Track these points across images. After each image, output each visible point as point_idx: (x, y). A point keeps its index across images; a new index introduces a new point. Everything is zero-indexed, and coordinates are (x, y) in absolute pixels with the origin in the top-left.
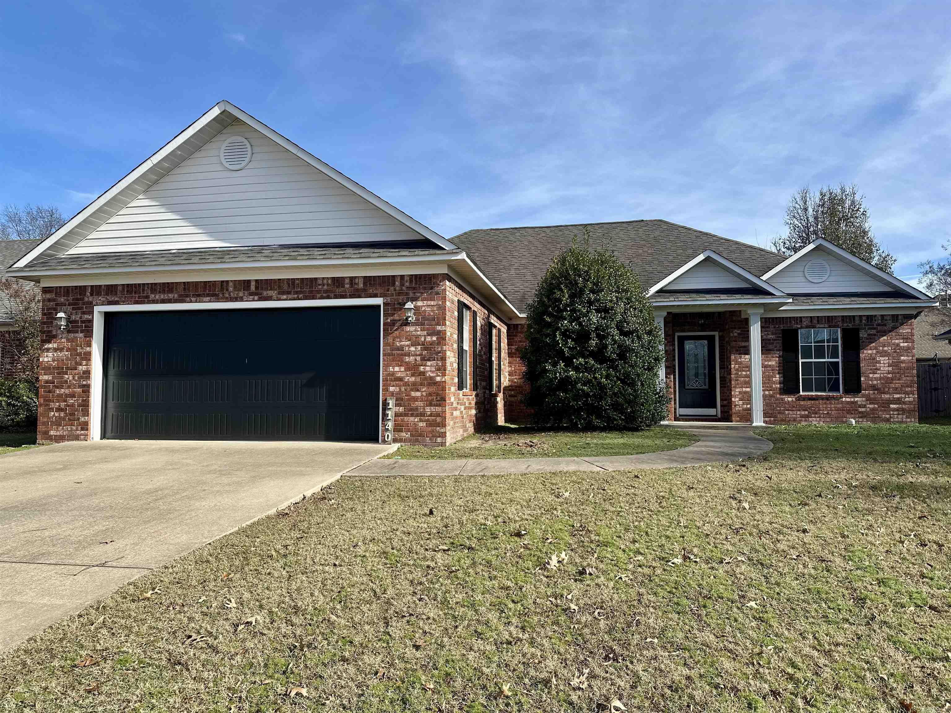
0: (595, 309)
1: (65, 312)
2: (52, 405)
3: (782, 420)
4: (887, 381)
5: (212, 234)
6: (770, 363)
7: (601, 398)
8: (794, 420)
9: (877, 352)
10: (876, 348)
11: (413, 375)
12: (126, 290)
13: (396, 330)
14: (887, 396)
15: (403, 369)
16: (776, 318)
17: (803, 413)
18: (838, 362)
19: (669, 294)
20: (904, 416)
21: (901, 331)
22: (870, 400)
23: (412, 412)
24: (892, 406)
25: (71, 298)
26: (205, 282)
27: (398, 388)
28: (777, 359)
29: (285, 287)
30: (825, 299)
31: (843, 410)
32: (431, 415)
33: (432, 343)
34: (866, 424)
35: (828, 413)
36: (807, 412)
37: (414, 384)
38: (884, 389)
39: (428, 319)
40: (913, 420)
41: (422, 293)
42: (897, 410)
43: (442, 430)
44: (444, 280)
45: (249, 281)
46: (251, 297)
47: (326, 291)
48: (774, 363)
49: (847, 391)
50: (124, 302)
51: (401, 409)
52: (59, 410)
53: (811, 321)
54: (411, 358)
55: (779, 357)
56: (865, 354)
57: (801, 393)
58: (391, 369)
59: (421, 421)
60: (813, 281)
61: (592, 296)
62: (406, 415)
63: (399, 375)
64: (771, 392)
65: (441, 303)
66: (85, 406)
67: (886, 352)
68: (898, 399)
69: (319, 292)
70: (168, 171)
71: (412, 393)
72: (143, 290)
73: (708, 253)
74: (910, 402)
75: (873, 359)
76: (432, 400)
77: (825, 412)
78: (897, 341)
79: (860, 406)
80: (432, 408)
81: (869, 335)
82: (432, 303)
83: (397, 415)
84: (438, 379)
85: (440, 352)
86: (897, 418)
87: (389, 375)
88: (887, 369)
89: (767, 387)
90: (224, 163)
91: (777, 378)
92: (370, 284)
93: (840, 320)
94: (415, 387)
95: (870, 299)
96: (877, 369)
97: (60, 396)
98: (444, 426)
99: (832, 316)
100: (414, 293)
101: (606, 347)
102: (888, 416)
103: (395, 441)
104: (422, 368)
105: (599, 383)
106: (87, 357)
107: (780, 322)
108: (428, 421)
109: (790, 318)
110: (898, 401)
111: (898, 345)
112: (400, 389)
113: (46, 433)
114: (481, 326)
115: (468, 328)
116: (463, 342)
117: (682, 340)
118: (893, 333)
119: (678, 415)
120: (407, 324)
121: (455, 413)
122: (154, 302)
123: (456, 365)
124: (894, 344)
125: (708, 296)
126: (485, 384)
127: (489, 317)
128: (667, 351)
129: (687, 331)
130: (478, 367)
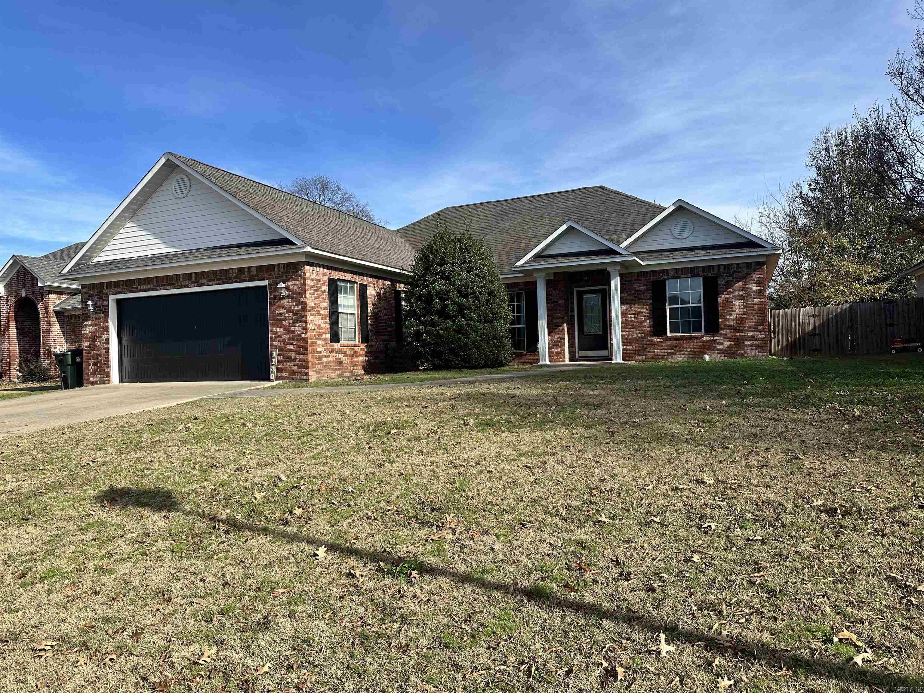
1: (93, 301)
2: (90, 361)
3: (652, 358)
4: (740, 320)
6: (642, 310)
8: (663, 358)
9: (734, 296)
10: (732, 293)
11: (288, 334)
12: (125, 284)
13: (276, 303)
14: (742, 334)
15: (281, 329)
16: (647, 272)
17: (669, 351)
19: (544, 259)
20: (756, 351)
21: (754, 276)
22: (726, 337)
23: (288, 359)
24: (746, 343)
25: (96, 291)
26: (167, 276)
27: (279, 343)
28: (648, 307)
29: (211, 276)
30: (684, 253)
31: (704, 348)
32: (299, 361)
33: (298, 311)
34: (723, 358)
35: (691, 351)
36: (673, 351)
37: (289, 340)
38: (739, 328)
39: (295, 294)
40: (764, 354)
41: (291, 276)
42: (751, 346)
43: (307, 371)
44: (304, 266)
45: (191, 274)
46: (193, 284)
47: (235, 278)
48: (644, 310)
49: (707, 332)
50: (125, 292)
51: (282, 357)
52: (94, 364)
53: (677, 273)
54: (286, 321)
55: (650, 305)
56: (725, 297)
57: (669, 334)
58: (275, 330)
59: (294, 365)
60: (677, 236)
61: (439, 269)
62: (285, 361)
63: (279, 334)
64: (643, 335)
65: (302, 282)
66: (108, 361)
67: (741, 295)
68: (752, 336)
69: (230, 278)
71: (288, 346)
72: (134, 283)
73: (569, 223)
76: (300, 350)
77: (689, 350)
78: (750, 286)
80: (300, 356)
81: (726, 282)
82: (298, 282)
83: (279, 361)
84: (303, 335)
85: (303, 317)
86: (751, 353)
87: (274, 334)
89: (640, 330)
90: (174, 193)
91: (648, 322)
92: (260, 271)
93: (701, 269)
94: (289, 341)
96: (733, 311)
97: (94, 355)
98: (308, 368)
99: (693, 267)
100: (287, 276)
102: (743, 352)
103: (277, 379)
104: (293, 329)
106: (107, 329)
107: (650, 275)
108: (298, 365)
109: (658, 271)
110: (752, 338)
111: (751, 289)
113: (88, 380)
114: (378, 294)
115: (356, 297)
116: (337, 308)
117: (580, 294)
118: (747, 279)
119: (577, 357)
120: (283, 298)
121: (324, 359)
122: (141, 291)
123: (326, 325)
124: (748, 288)
125: (571, 259)
126: (386, 337)
127: (393, 286)
128: (560, 304)
129: (584, 286)
130: (371, 325)
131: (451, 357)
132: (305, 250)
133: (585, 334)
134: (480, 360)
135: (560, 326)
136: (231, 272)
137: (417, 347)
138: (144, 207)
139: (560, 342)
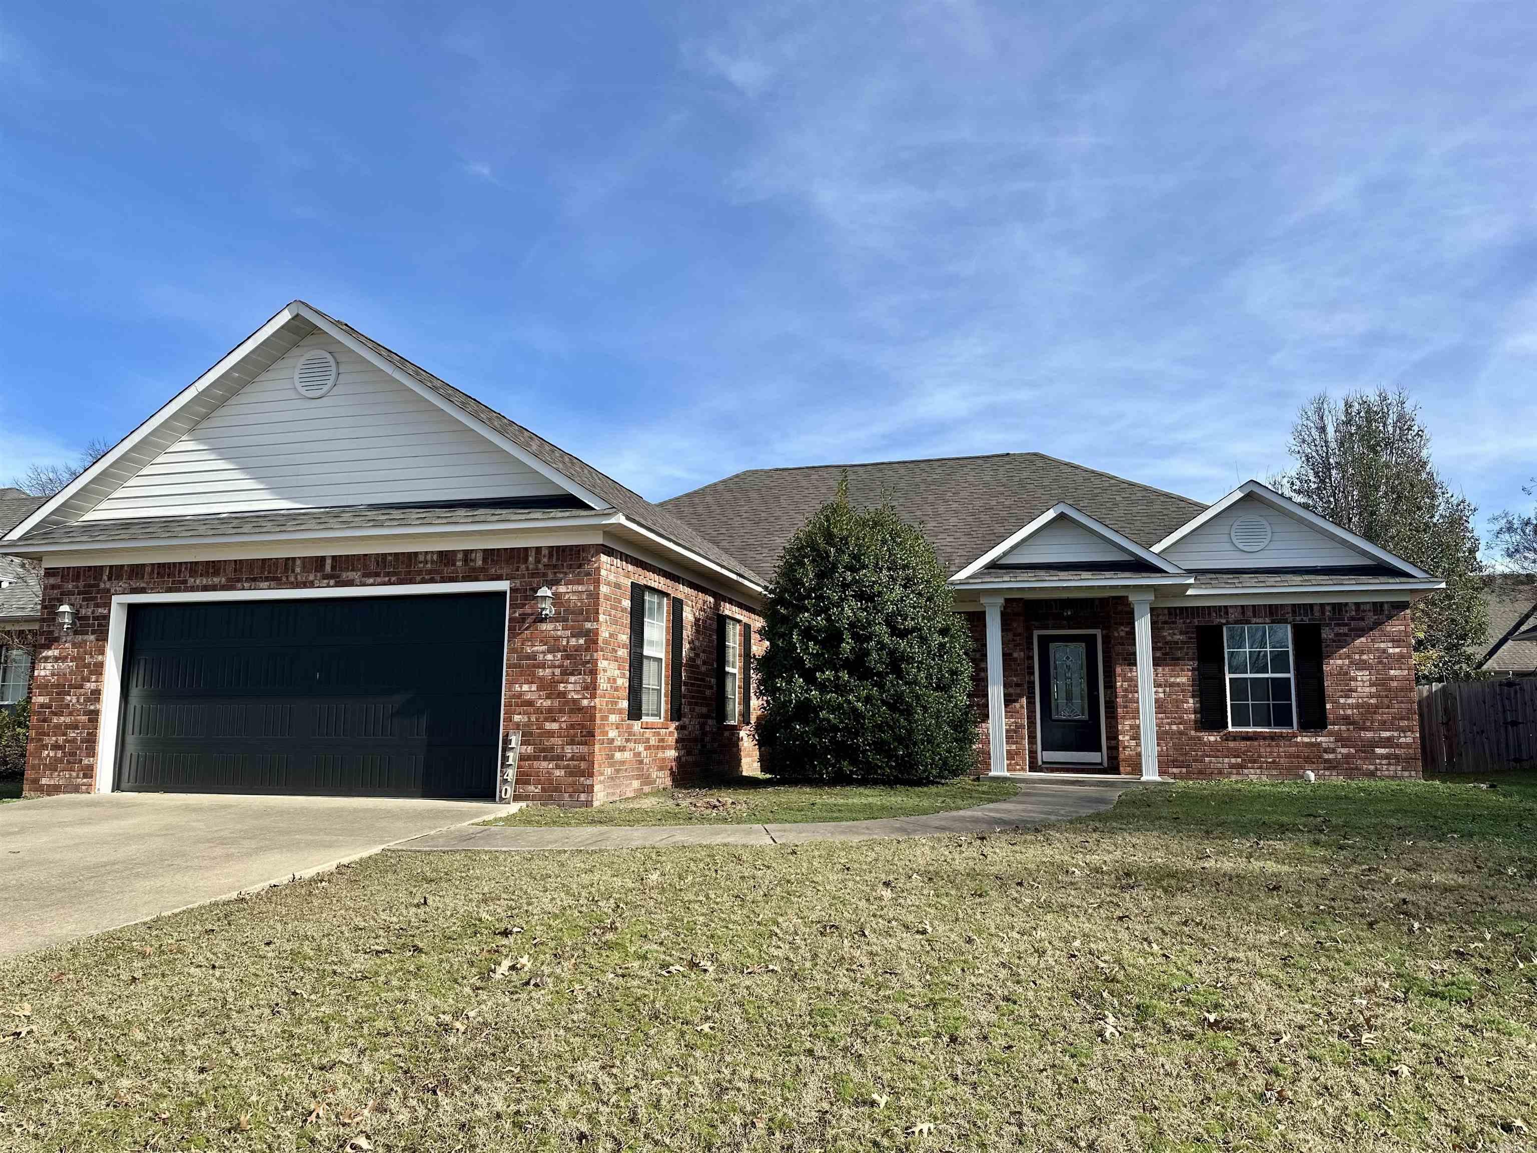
0: (852, 596)
1: (72, 605)
2: (46, 740)
3: (1200, 772)
4: (1368, 710)
5: (277, 490)
6: (1178, 680)
7: (856, 735)
8: (1220, 773)
9: (1351, 663)
10: (1349, 657)
11: (548, 697)
12: (156, 572)
13: (526, 629)
14: (1369, 734)
15: (534, 687)
16: (1187, 608)
17: (1233, 760)
18: (1289, 679)
19: (1004, 571)
20: (1399, 768)
21: (1388, 628)
22: (1341, 740)
23: (546, 753)
24: (1378, 751)
25: (81, 584)
26: (264, 560)
27: (526, 717)
28: (1190, 673)
29: (373, 567)
30: (1262, 577)
31: (1299, 757)
32: (572, 759)
33: (577, 648)
34: (1337, 780)
35: (1274, 762)
36: (1239, 760)
37: (550, 710)
38: (1364, 722)
39: (573, 613)
40: (1413, 773)
41: (566, 574)
42: (1387, 757)
43: (588, 782)
44: (597, 553)
45: (323, 558)
46: (325, 581)
47: (430, 572)
48: (1184, 680)
49: (1305, 726)
50: (153, 590)
51: (530, 749)
52: (56, 747)
53: (1243, 613)
54: (547, 670)
55: (1193, 670)
56: (1333, 665)
57: (1230, 728)
58: (516, 688)
59: (558, 767)
60: (1244, 548)
61: (849, 576)
62: (536, 758)
63: (528, 697)
64: (1181, 727)
65: (592, 588)
66: (91, 741)
67: (1365, 662)
68: (1389, 739)
69: (419, 572)
70: (223, 402)
71: (547, 724)
72: (180, 571)
73: (1062, 508)
74: (1407, 744)
75: (1343, 673)
76: (575, 736)
77: (1270, 760)
78: (1382, 645)
79: (1326, 751)
80: (575, 747)
81: (1337, 635)
82: (580, 588)
83: (522, 758)
84: (585, 703)
85: (588, 662)
86: (1388, 770)
87: (514, 696)
88: (1367, 690)
89: (1175, 718)
90: (299, 386)
91: (1191, 703)
92: (493, 560)
93: (1290, 610)
94: (551, 715)
95: (1331, 577)
96: (1351, 690)
97: (57, 726)
98: (591, 775)
99: (1276, 605)
100: (555, 573)
101: (867, 653)
102: (1372, 767)
103: (517, 798)
104: (561, 687)
105: (854, 710)
106: (98, 669)
107: (1193, 614)
108: (567, 767)
109: (1209, 607)
110: (1388, 743)
111: (1384, 651)
112: (529, 718)
113: (36, 781)
114: (697, 620)
115: (664, 625)
116: (642, 647)
117: (1045, 642)
118: (1376, 633)
119: (1040, 763)
120: (543, 620)
121: (618, 756)
122: (193, 589)
123: (623, 682)
124: (1378, 649)
125: (1063, 575)
126: (704, 710)
127: (717, 606)
128: (1015, 660)
129: (1054, 628)
130: (686, 684)
131: (877, 759)
132: (613, 520)
133: (1055, 717)
134: (932, 768)
135: (1016, 701)
136: (421, 558)
139: (1015, 732)
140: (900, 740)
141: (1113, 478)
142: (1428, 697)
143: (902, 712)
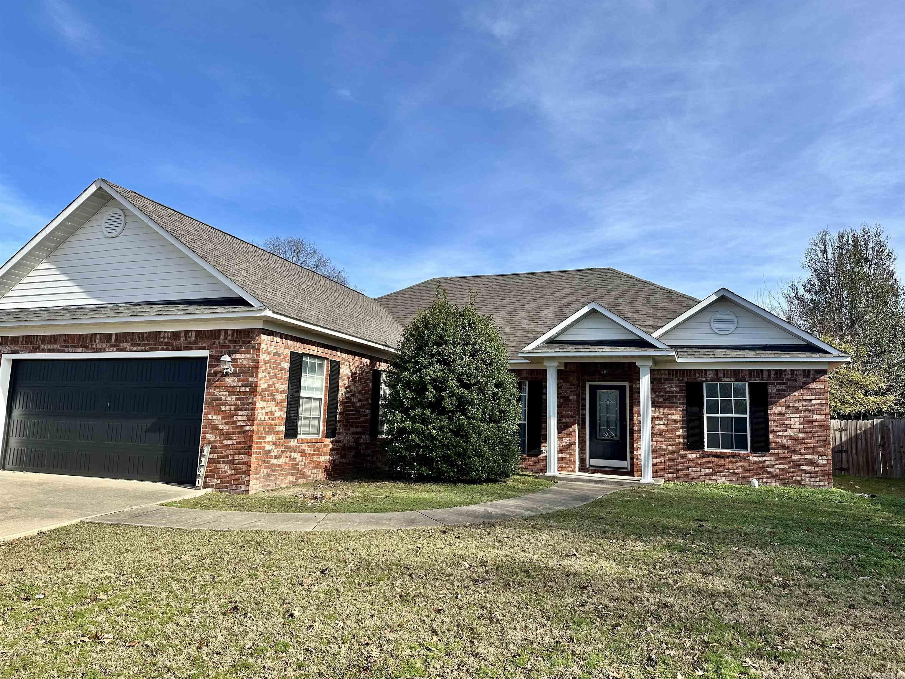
3: (685, 477)
4: (797, 440)
5: (90, 293)
6: (673, 417)
8: (699, 478)
9: (787, 409)
10: (786, 405)
11: (227, 424)
12: (24, 340)
13: (216, 381)
14: (798, 457)
15: (219, 418)
16: (680, 370)
17: (707, 470)
18: (746, 418)
19: (558, 345)
20: (817, 480)
21: (813, 387)
22: (779, 459)
23: (224, 459)
24: (803, 468)
26: (80, 335)
27: (214, 436)
28: (681, 413)
29: (136, 339)
30: (728, 351)
31: (750, 470)
32: (238, 464)
33: (245, 394)
34: (774, 485)
35: (734, 472)
36: (711, 470)
37: (227, 432)
38: (795, 449)
39: (244, 371)
40: (827, 484)
41: (241, 346)
42: (809, 472)
43: (247, 479)
44: (259, 334)
45: (111, 334)
46: (111, 348)
47: (166, 344)
48: (677, 417)
49: (755, 450)
50: (23, 352)
51: (215, 456)
53: (717, 374)
54: (227, 407)
55: (683, 410)
56: (775, 410)
57: (706, 449)
58: (210, 417)
59: (230, 468)
60: (718, 332)
61: (435, 349)
62: (219, 462)
63: (216, 423)
64: (674, 447)
65: (255, 356)
67: (796, 409)
68: (811, 460)
69: (161, 344)
71: (225, 441)
72: (37, 341)
73: (593, 306)
74: (823, 464)
75: (781, 416)
76: (241, 449)
77: (731, 471)
78: (809, 398)
79: (768, 466)
80: (240, 456)
81: (778, 390)
82: (249, 356)
83: (210, 461)
84: (247, 428)
85: (250, 403)
86: (809, 481)
87: (208, 423)
88: (798, 427)
89: (670, 441)
90: (105, 231)
91: (681, 432)
92: (201, 338)
93: (747, 373)
94: (228, 435)
95: (774, 352)
96: (786, 427)
98: (249, 474)
99: (739, 370)
100: (235, 346)
102: (799, 479)
103: (205, 486)
104: (235, 418)
105: (431, 435)
107: (684, 374)
108: (235, 468)
109: (694, 370)
110: (811, 463)
111: (810, 402)
112: (216, 436)
114: (353, 375)
115: (324, 377)
116: (299, 392)
117: (593, 389)
118: (805, 390)
119: (588, 466)
120: (227, 375)
121: (274, 461)
122: (43, 351)
123: (281, 415)
124: (805, 401)
125: (593, 348)
126: (359, 430)
127: (373, 365)
128: (571, 400)
129: (599, 380)
130: (340, 414)
131: (445, 467)
132: (263, 314)
133: (598, 437)
134: (482, 473)
135: (570, 427)
136: (162, 335)
137: (399, 450)
138: (64, 246)
139: (569, 447)
140: (459, 455)
141: (653, 284)
142: (871, 428)
143: (462, 437)
